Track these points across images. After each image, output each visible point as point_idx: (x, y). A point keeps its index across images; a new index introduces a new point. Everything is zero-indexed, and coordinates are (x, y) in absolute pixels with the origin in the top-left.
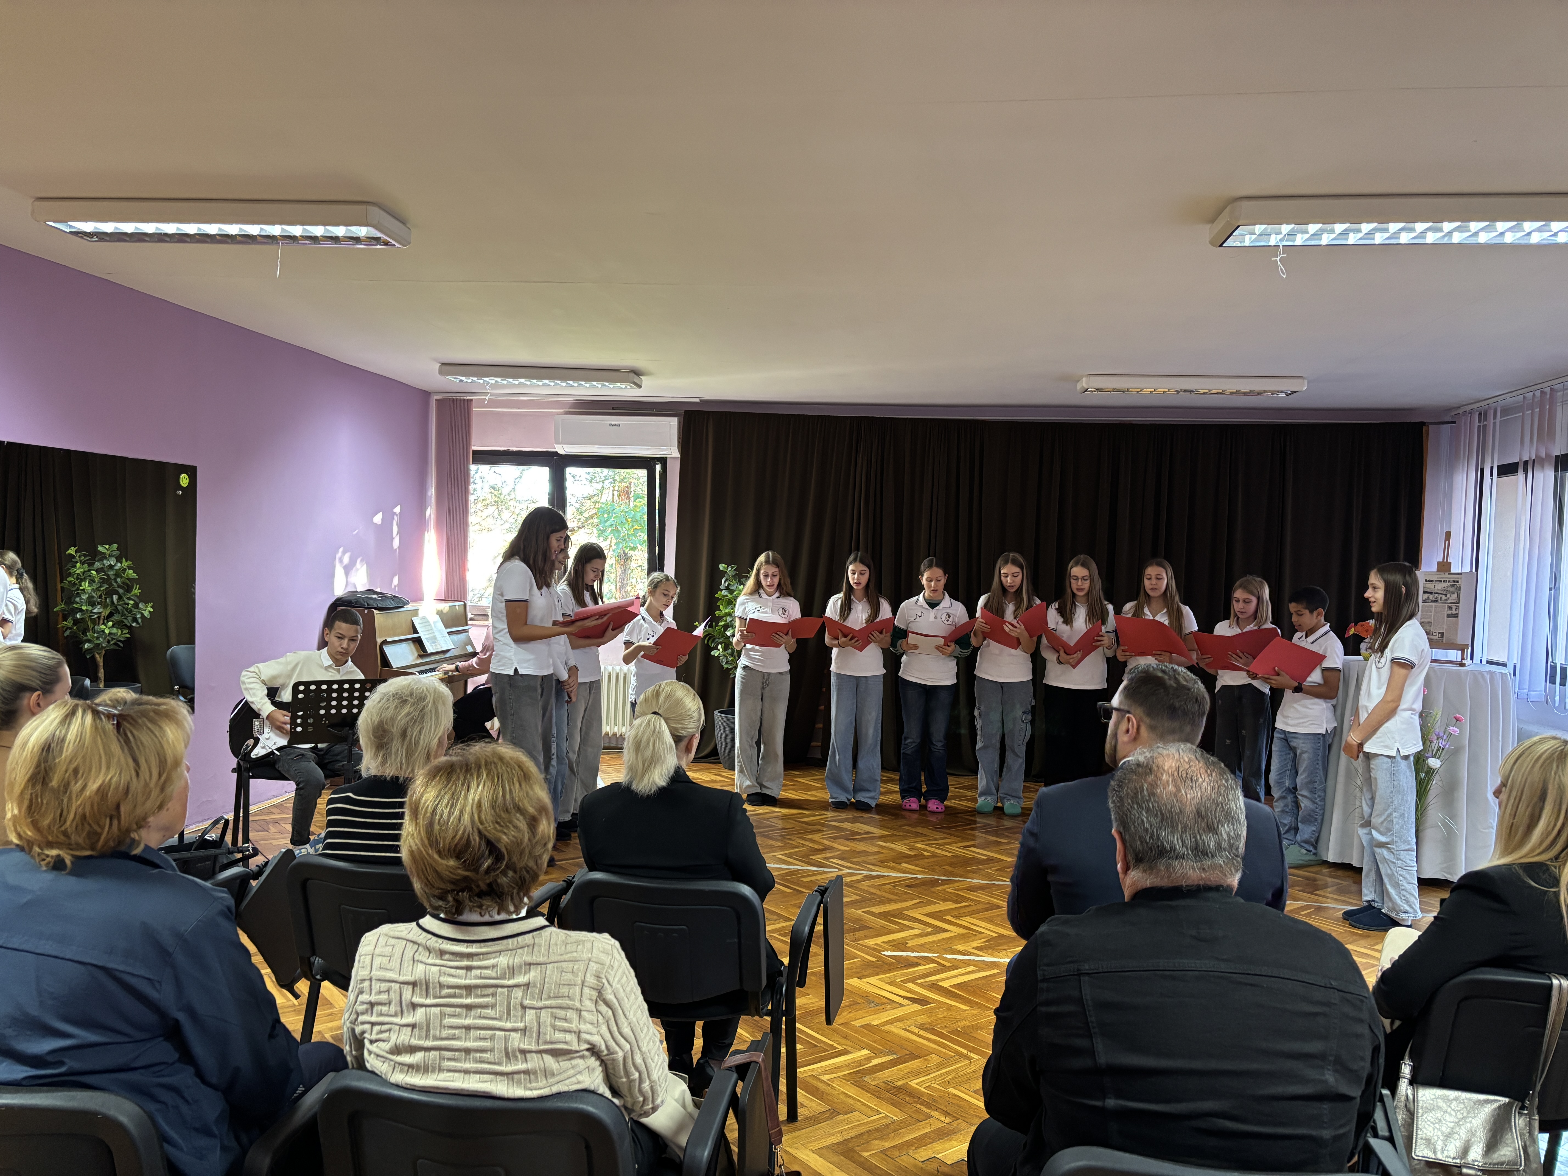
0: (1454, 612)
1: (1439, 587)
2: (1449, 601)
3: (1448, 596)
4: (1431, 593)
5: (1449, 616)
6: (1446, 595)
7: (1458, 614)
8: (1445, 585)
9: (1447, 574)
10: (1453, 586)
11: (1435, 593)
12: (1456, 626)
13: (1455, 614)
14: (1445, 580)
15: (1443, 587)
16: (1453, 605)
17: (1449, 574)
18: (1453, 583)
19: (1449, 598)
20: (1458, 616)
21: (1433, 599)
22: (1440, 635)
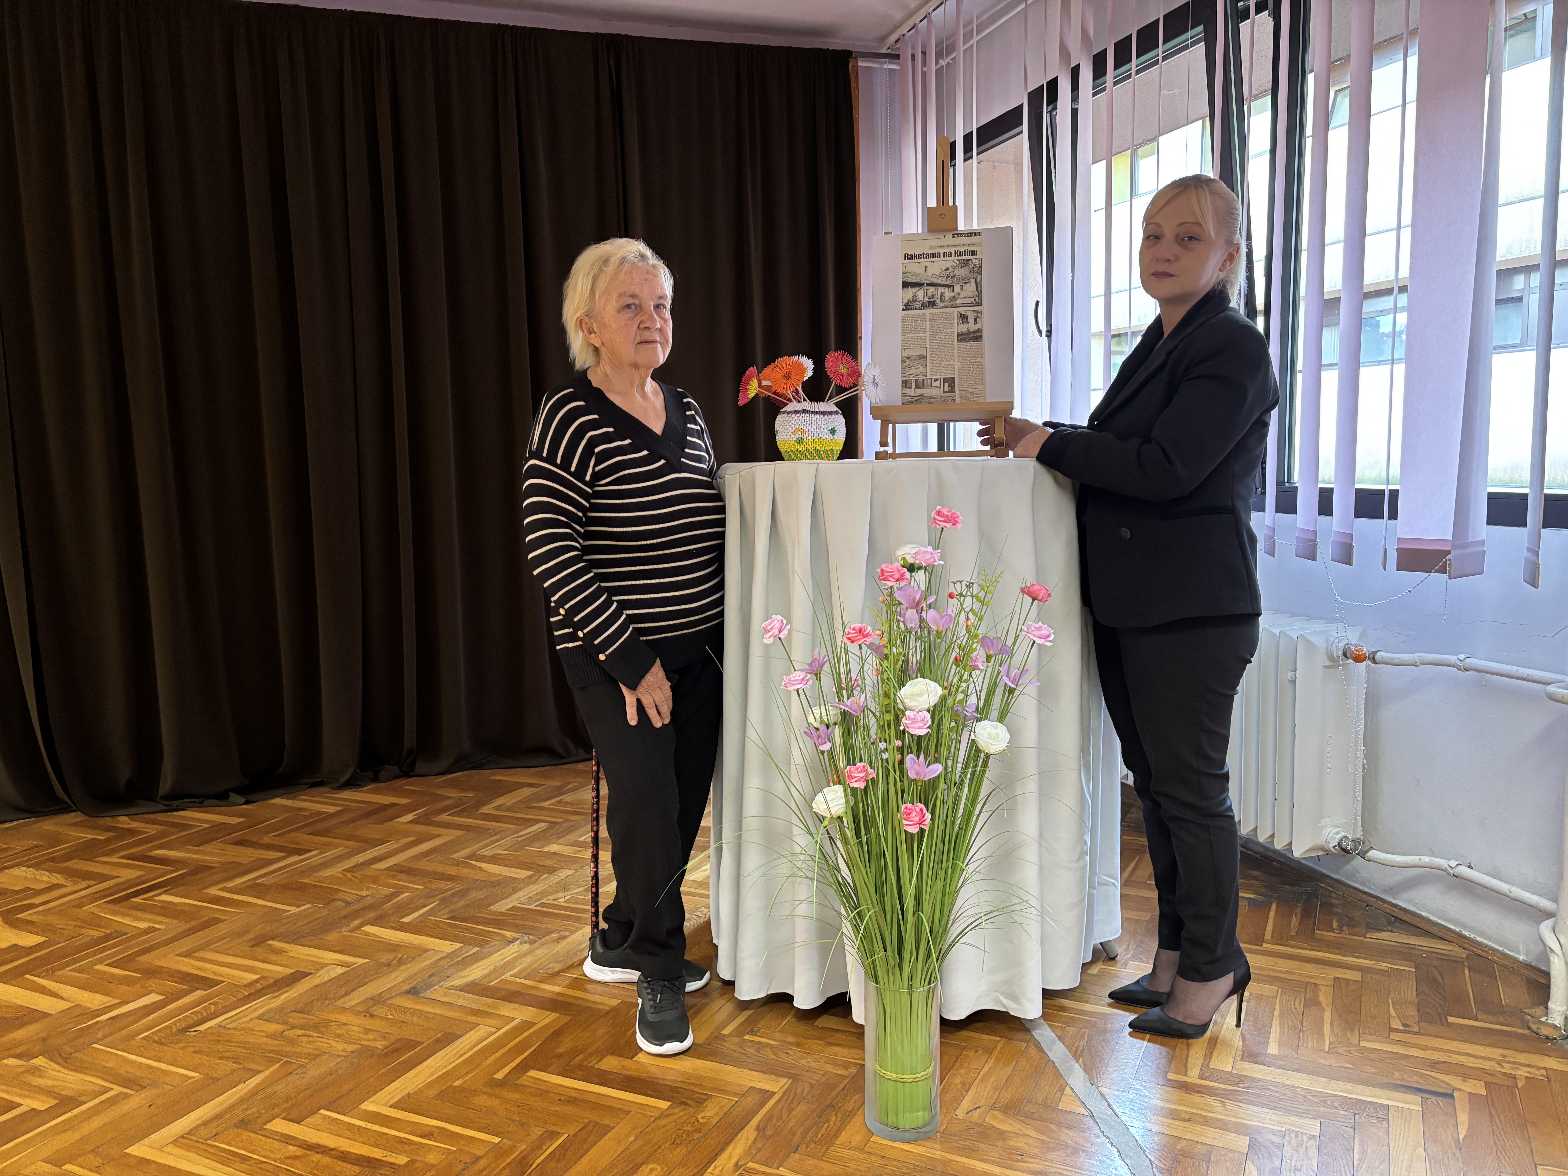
0: (972, 327)
1: (935, 269)
2: (959, 302)
3: (957, 288)
4: (919, 285)
5: (963, 337)
6: (951, 287)
7: (979, 331)
8: (948, 263)
9: (949, 236)
10: (965, 263)
11: (928, 285)
12: (979, 360)
13: (974, 332)
14: (947, 250)
15: (944, 268)
16: (968, 311)
17: (954, 236)
18: (964, 258)
19: (959, 294)
20: (981, 336)
21: (926, 299)
22: (947, 385)
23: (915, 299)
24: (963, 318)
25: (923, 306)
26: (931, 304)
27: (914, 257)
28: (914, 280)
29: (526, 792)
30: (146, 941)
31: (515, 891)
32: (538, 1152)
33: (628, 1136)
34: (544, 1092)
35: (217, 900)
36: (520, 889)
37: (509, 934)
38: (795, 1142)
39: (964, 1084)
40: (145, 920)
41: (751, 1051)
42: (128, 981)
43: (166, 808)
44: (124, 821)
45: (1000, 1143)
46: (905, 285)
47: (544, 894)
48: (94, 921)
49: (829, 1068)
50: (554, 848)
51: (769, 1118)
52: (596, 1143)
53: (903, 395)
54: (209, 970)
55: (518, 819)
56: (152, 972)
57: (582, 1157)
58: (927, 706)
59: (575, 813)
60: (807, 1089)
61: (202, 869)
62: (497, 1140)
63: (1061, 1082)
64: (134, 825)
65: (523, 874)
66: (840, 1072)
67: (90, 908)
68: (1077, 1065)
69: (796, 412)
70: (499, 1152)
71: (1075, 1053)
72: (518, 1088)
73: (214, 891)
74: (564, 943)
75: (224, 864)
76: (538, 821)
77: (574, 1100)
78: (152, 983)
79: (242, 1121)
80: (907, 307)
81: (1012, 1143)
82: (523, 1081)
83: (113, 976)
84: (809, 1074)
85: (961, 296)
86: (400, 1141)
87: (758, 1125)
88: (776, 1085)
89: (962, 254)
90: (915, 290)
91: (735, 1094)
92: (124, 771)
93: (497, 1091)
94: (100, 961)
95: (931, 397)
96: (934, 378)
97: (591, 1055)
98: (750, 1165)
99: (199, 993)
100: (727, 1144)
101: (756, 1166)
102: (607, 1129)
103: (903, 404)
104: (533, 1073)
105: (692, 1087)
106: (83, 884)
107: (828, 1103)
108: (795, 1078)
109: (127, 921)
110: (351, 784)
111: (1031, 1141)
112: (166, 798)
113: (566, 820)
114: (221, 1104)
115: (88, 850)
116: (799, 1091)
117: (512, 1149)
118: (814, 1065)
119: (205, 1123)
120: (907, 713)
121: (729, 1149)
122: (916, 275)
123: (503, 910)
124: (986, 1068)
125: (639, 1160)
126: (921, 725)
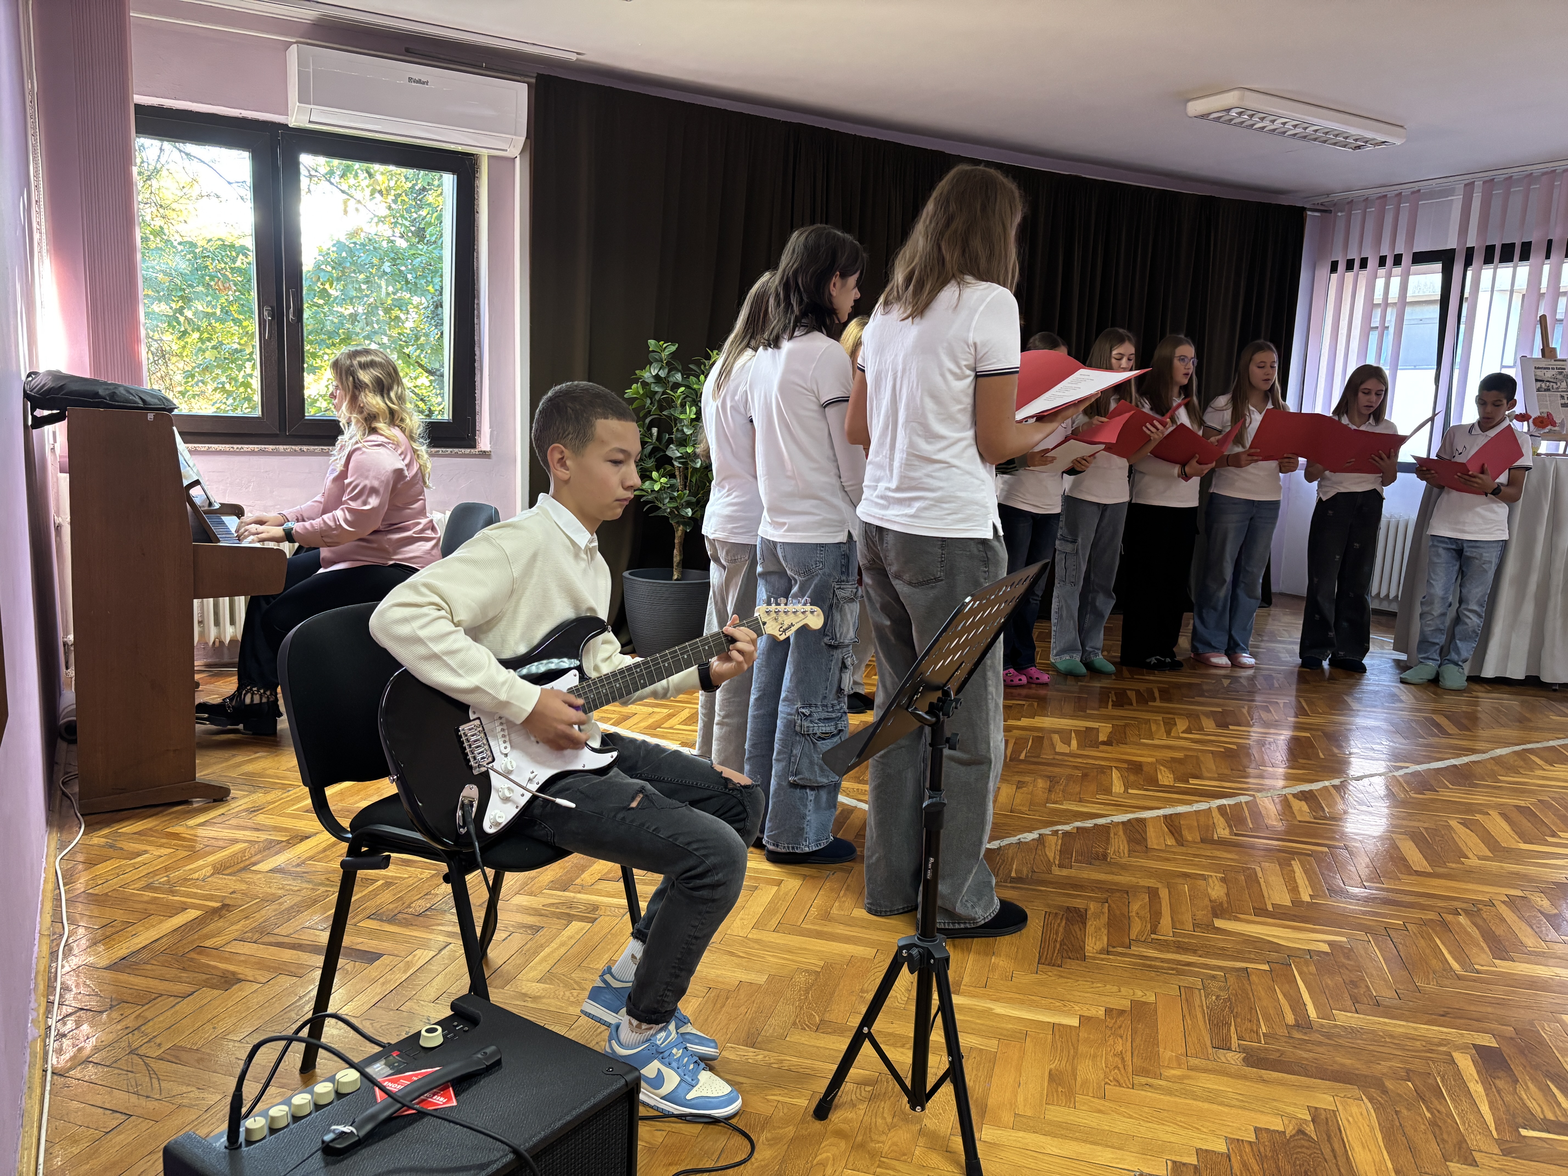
1: (1549, 374)
6: (1556, 383)
8: (1554, 372)
9: (1552, 360)
10: (1561, 373)
11: (1546, 381)
14: (1552, 366)
15: (1552, 374)
17: (1555, 360)
19: (1559, 386)
21: (1546, 387)
23: (1541, 387)
24: (1562, 397)
25: (1545, 390)
26: (1548, 390)
27: (1539, 368)
28: (1540, 379)
46: (1537, 380)
80: (1538, 390)
89: (1559, 369)
90: (1541, 383)
122: (1541, 376)
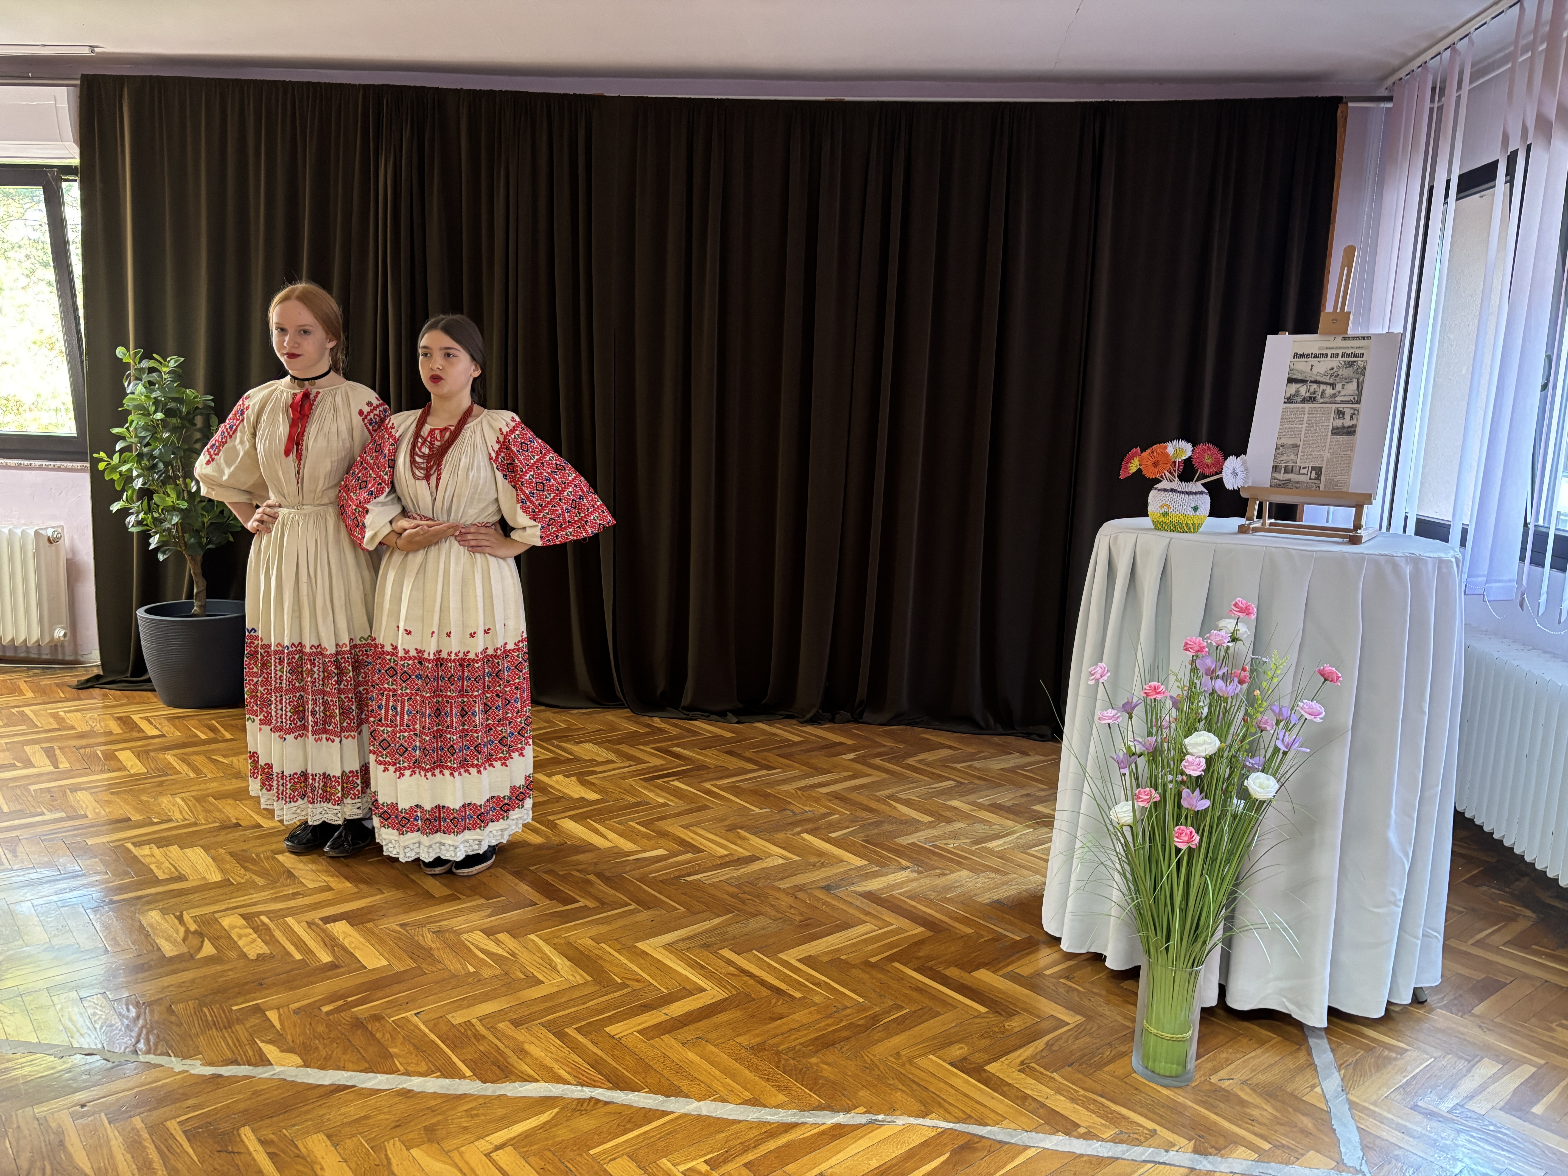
0: (1347, 422)
1: (1321, 367)
2: (1338, 399)
3: (1339, 387)
4: (1303, 381)
5: (1336, 431)
6: (1333, 385)
7: (1354, 426)
8: (1334, 363)
9: (1339, 339)
10: (1350, 364)
11: (1311, 382)
12: (1349, 453)
13: (1349, 427)
14: (1335, 352)
15: (1329, 368)
16: (1347, 409)
17: (1343, 339)
18: (1350, 359)
19: (1339, 392)
20: (1355, 431)
21: (1308, 395)
22: (1314, 472)
23: (1297, 394)
24: (1340, 414)
25: (1304, 401)
26: (1312, 399)
27: (1303, 356)
28: (1299, 377)
29: (945, 753)
30: (661, 812)
31: (917, 830)
32: (887, 1015)
33: (951, 1022)
34: (901, 978)
35: (708, 792)
36: (922, 830)
37: (904, 863)
38: (1071, 1060)
39: (1227, 1060)
40: (663, 797)
41: (1062, 990)
42: (648, 837)
43: (684, 716)
44: (657, 722)
45: (1238, 1108)
46: (1290, 381)
47: (939, 838)
48: (631, 791)
49: (1119, 1018)
50: (955, 803)
51: (1058, 1039)
52: (927, 1020)
53: (1272, 478)
54: (697, 841)
55: (933, 774)
56: (663, 834)
57: (915, 1026)
58: (1204, 754)
59: (980, 778)
60: (1095, 1028)
61: (703, 767)
62: (861, 1000)
63: (1316, 1081)
64: (663, 726)
65: (927, 819)
66: (1126, 1024)
67: (630, 781)
68: (1337, 1074)
69: (1165, 490)
70: (862, 1008)
71: (1341, 1065)
72: (883, 970)
73: (708, 785)
74: (943, 879)
75: (717, 766)
76: (949, 779)
77: (920, 989)
78: (663, 842)
79: (705, 944)
80: (1289, 400)
81: (1248, 1111)
82: (888, 967)
83: (640, 831)
84: (1101, 1018)
85: (1342, 394)
86: (799, 983)
87: (1048, 1041)
88: (1072, 1019)
89: (1348, 356)
90: (1298, 385)
91: (1038, 1017)
92: (661, 684)
93: (869, 969)
94: (632, 820)
95: (1298, 482)
96: (1303, 465)
97: (941, 963)
98: (1033, 1065)
99: (689, 855)
100: (1020, 1047)
101: (1037, 1067)
102: (938, 1014)
103: (1271, 486)
104: (896, 965)
105: (1008, 1004)
106: (627, 763)
107: (1108, 1042)
108: (1089, 1018)
109: (651, 795)
110: (815, 721)
111: (1265, 1113)
112: (684, 708)
113: (971, 783)
114: (695, 930)
115: (632, 739)
116: (1089, 1027)
117: (870, 1008)
118: (1108, 1013)
119: (683, 940)
120: (1187, 757)
121: (1021, 1050)
122: (1302, 372)
123: (905, 843)
124: (1253, 1054)
125: (954, 1040)
126: (1195, 768)
